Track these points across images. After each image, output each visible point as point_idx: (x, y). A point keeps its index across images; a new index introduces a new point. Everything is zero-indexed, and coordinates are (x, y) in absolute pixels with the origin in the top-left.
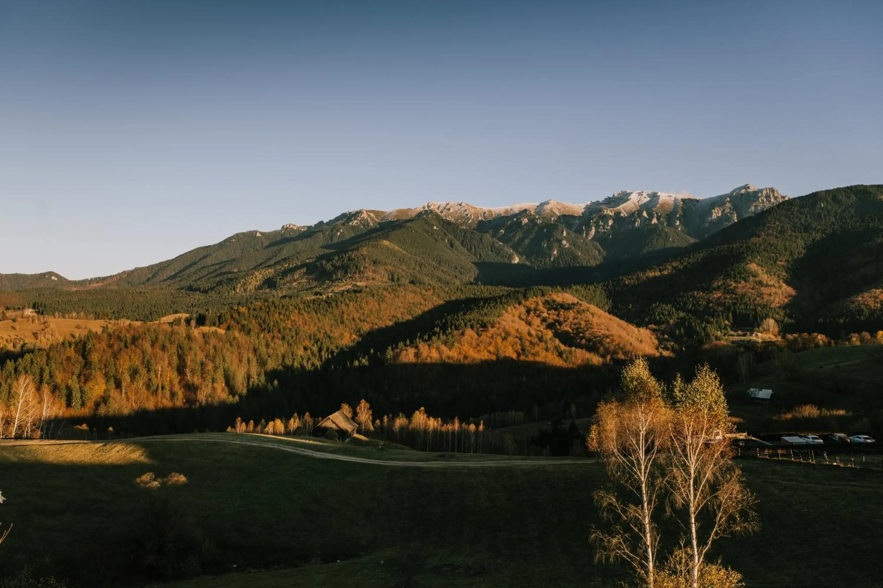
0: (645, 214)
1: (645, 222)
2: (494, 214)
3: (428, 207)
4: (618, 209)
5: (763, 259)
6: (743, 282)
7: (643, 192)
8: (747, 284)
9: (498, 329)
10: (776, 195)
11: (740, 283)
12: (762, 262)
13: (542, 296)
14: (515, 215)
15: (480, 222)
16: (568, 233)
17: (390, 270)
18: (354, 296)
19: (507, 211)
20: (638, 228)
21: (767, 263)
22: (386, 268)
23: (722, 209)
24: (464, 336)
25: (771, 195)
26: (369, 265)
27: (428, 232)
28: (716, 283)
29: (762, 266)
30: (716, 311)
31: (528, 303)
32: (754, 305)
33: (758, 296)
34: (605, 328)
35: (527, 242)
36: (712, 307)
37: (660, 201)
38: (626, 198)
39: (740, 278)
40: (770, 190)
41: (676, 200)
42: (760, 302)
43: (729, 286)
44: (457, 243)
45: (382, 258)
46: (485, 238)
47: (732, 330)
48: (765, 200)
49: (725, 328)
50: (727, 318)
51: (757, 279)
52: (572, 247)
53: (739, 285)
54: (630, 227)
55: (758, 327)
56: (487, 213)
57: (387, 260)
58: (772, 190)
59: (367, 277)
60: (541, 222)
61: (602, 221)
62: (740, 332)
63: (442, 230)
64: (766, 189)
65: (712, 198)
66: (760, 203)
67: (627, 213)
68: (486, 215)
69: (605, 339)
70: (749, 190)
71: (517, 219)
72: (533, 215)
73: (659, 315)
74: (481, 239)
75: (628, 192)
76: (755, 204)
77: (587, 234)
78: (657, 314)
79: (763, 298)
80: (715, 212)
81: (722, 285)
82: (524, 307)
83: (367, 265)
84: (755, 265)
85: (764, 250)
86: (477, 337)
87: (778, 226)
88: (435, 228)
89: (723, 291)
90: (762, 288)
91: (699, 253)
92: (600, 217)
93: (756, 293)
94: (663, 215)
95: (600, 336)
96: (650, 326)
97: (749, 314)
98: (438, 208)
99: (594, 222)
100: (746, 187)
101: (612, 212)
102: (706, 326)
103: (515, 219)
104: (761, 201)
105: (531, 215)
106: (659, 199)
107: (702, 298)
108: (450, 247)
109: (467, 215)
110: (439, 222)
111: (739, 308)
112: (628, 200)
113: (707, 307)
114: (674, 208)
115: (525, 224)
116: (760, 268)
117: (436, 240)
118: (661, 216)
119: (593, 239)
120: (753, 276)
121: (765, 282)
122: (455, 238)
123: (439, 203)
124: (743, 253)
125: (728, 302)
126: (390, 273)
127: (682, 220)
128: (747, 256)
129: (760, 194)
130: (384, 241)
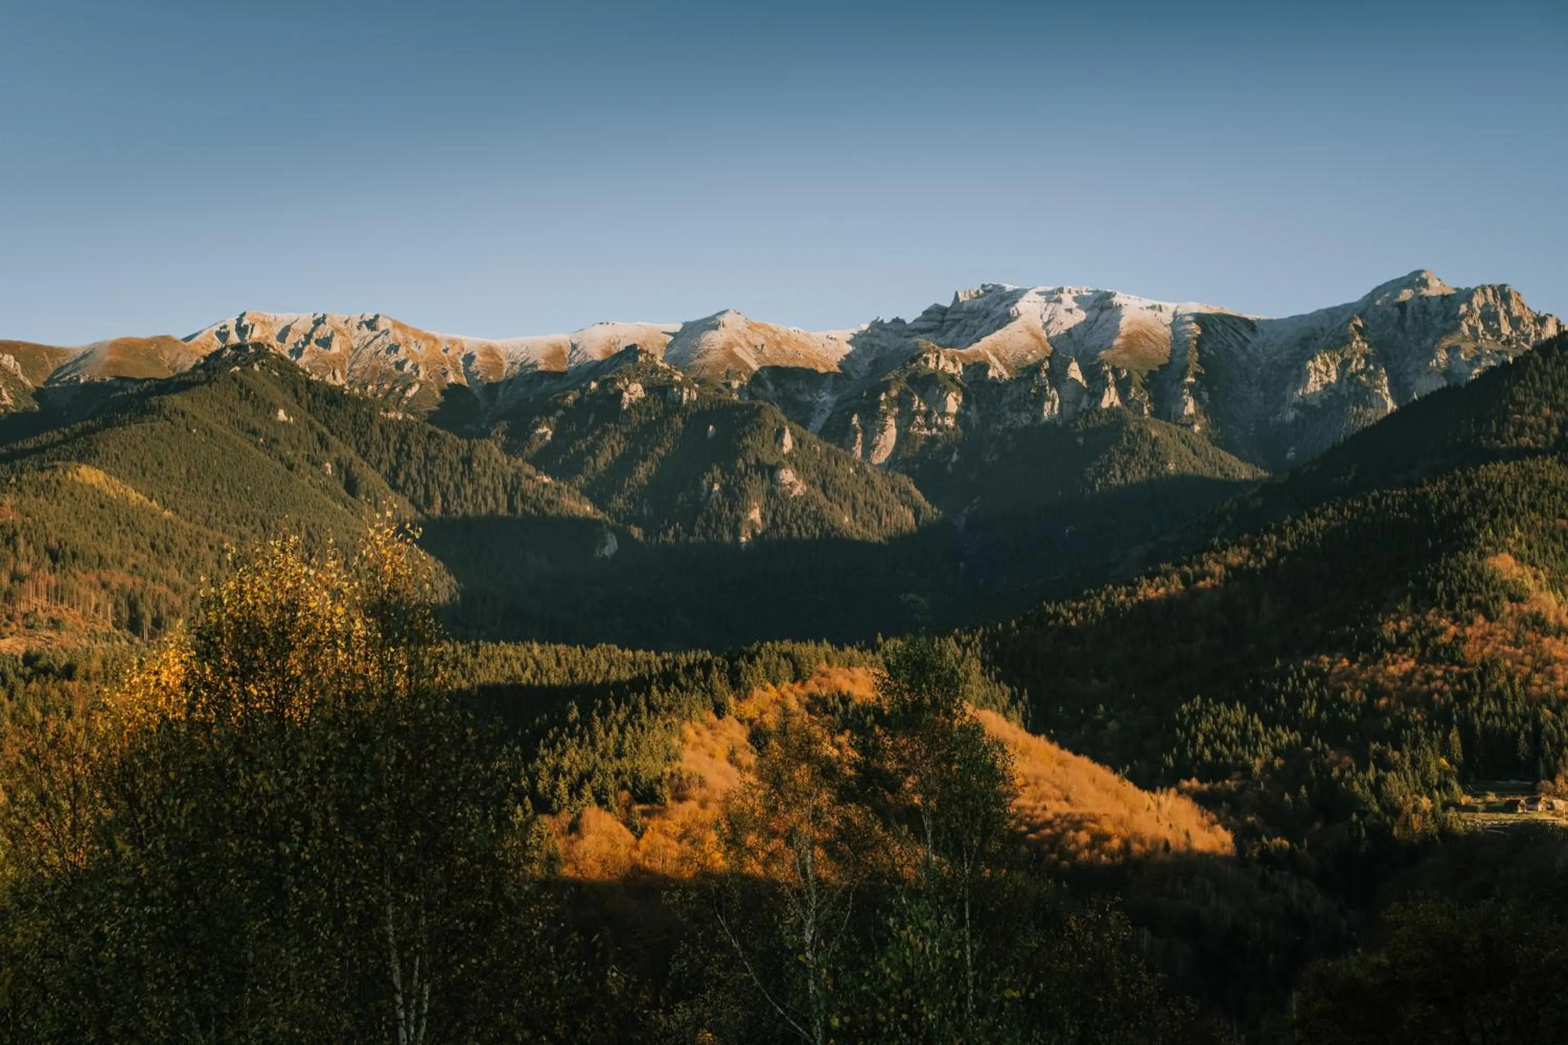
0: (1075, 372)
1: (1077, 402)
2: (506, 364)
3: (242, 330)
4: (977, 353)
5: (1533, 538)
6: (1480, 620)
7: (1061, 290)
8: (1496, 624)
9: (703, 805)
10: (1516, 313)
11: (1471, 622)
12: (1530, 547)
13: (794, 682)
14: (594, 370)
15: (453, 392)
16: (799, 442)
17: (122, 586)
18: (56, 693)
19: (557, 353)
20: (1051, 424)
21: (1546, 552)
22: (105, 576)
23: (1339, 359)
24: (581, 836)
25: (1502, 313)
26: (36, 567)
27: (255, 432)
28: (1392, 625)
29: (1533, 564)
30: (1402, 723)
31: (750, 709)
32: (1529, 699)
33: (1537, 670)
34: (1057, 793)
35: (642, 472)
36: (1388, 710)
37: (1124, 326)
38: (1000, 310)
39: (1470, 605)
40: (1494, 296)
41: (1177, 320)
42: (1546, 688)
43: (1435, 633)
44: (371, 478)
45: (81, 538)
46: (484, 457)
47: (1466, 792)
48: (1481, 328)
49: (1444, 786)
50: (1445, 749)
51: (1525, 608)
52: (818, 493)
53: (1469, 630)
54: (1024, 419)
55: (1552, 778)
56: (479, 358)
57: (103, 547)
58: (1503, 294)
59: (26, 616)
60: (695, 396)
61: (921, 397)
62: (1492, 797)
63: (311, 427)
64: (1483, 289)
65: (1301, 318)
66: (1465, 339)
67: (1006, 366)
68: (475, 366)
69: (1071, 833)
70: (1425, 292)
71: (603, 385)
72: (664, 371)
73: (1208, 742)
74: (467, 461)
75: (1009, 287)
76: (1447, 343)
77: (869, 448)
78: (1201, 739)
79: (1552, 676)
80: (1316, 369)
81: (1411, 631)
82: (741, 721)
83: (25, 568)
84: (1511, 560)
85: (1533, 506)
86: (631, 838)
87: (1549, 421)
88: (282, 415)
89: (1418, 650)
90: (1547, 641)
91: (1312, 517)
92: (912, 380)
93: (1528, 659)
94: (1137, 378)
95: (1048, 824)
96: (1185, 784)
97: (1517, 735)
98: (282, 337)
99: (891, 402)
100: (1416, 280)
101: (954, 361)
102: (1380, 780)
103: (594, 385)
104: (1467, 332)
105: (655, 369)
106: (1120, 317)
107: (1347, 679)
108: (344, 493)
109: (400, 365)
110: (295, 391)
111: (1479, 711)
112: (1008, 318)
113: (1369, 708)
114: (1173, 351)
115: (631, 405)
116: (1528, 572)
117: (290, 467)
118: (1129, 379)
119: (893, 462)
120: (1512, 598)
121: (1551, 620)
122: (364, 456)
123: (285, 318)
124: (1461, 518)
125: (1441, 693)
126: (123, 602)
127: (1205, 395)
128: (1480, 525)
129: (1463, 308)
130: (84, 469)
